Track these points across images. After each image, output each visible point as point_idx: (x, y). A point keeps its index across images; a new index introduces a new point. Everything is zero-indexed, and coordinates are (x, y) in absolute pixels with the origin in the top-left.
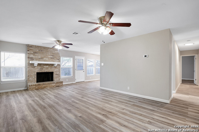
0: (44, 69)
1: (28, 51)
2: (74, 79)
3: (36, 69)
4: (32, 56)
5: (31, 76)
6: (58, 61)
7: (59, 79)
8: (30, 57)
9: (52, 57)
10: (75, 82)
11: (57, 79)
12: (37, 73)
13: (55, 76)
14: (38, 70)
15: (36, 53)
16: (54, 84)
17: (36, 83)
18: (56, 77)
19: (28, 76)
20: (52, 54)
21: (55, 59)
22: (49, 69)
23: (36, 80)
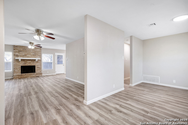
0: (27, 63)
1: (14, 50)
2: (55, 72)
3: (20, 63)
4: (17, 54)
5: (17, 68)
6: (39, 57)
7: (41, 71)
8: (16, 54)
9: (34, 54)
10: (55, 74)
11: (39, 71)
12: (22, 67)
13: (36, 69)
14: (22, 64)
15: (20, 51)
16: (35, 75)
17: (20, 74)
18: (38, 70)
19: (14, 69)
20: (34, 52)
21: (37, 55)
22: (32, 63)
23: (20, 71)
